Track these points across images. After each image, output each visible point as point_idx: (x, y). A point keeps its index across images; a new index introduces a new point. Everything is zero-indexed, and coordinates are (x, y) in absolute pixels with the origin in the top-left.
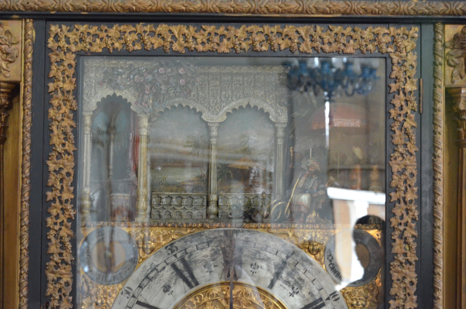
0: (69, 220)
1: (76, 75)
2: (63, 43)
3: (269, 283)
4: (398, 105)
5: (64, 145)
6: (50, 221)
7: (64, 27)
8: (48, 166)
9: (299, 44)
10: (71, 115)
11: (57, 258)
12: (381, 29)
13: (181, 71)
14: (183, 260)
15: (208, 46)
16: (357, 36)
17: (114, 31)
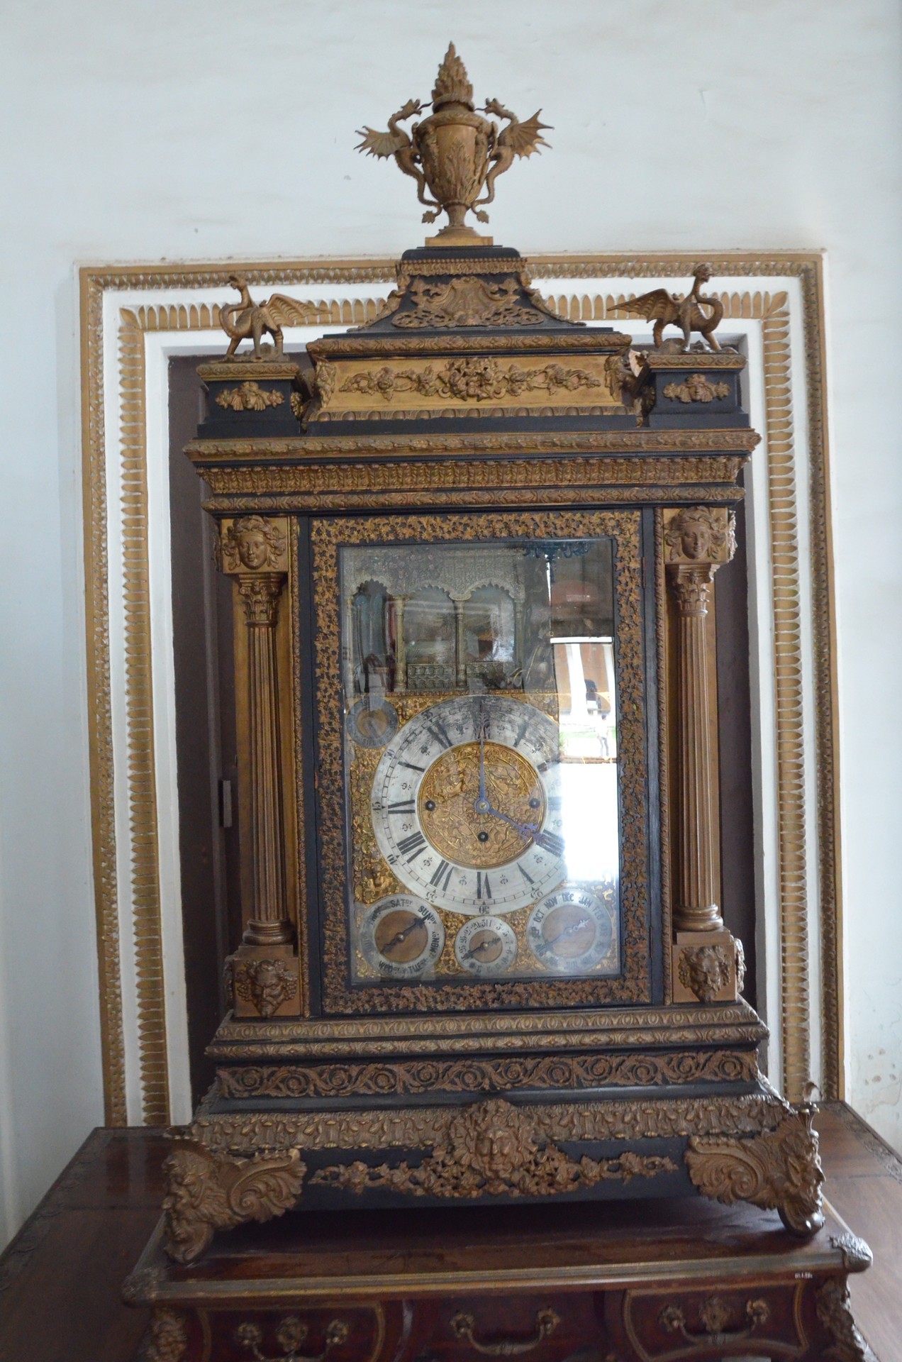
0: (337, 692)
1: (338, 564)
2: (324, 536)
3: (514, 742)
4: (624, 582)
5: (329, 627)
6: (319, 694)
7: (325, 522)
8: (315, 646)
9: (534, 530)
10: (334, 601)
11: (327, 727)
12: (607, 515)
13: (430, 557)
14: (437, 724)
15: (453, 535)
16: (585, 521)
17: (369, 524)
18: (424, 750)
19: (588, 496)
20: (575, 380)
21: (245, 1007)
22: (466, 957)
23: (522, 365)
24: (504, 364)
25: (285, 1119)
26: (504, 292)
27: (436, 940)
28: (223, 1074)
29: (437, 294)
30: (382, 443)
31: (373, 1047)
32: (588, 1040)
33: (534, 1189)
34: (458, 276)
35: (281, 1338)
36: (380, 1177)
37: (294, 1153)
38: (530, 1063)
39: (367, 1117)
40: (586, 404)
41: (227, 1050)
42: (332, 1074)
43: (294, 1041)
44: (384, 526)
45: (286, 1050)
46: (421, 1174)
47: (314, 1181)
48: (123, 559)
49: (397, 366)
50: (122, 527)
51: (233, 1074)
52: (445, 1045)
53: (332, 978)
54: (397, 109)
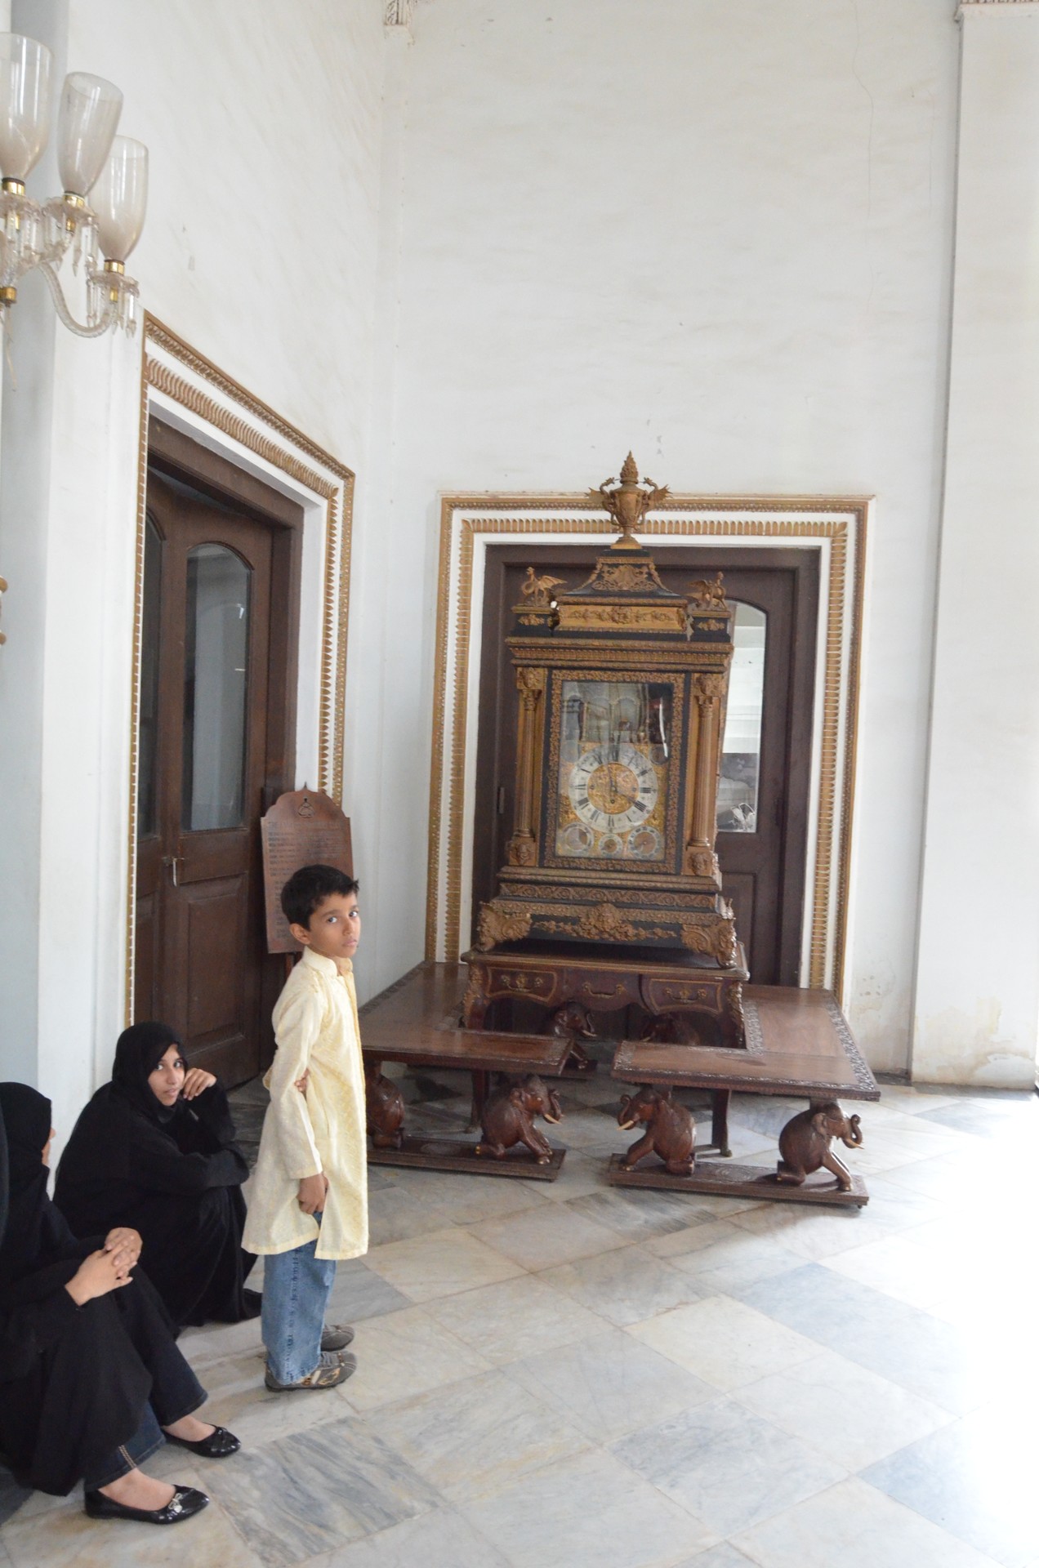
0: (558, 739)
1: (562, 689)
2: (557, 677)
3: (627, 764)
4: (676, 702)
5: (557, 713)
6: (551, 739)
7: (557, 671)
8: (551, 720)
9: (641, 679)
10: (560, 703)
11: (553, 752)
12: (671, 674)
13: (598, 687)
14: (597, 754)
15: (608, 679)
17: (575, 673)
18: (591, 765)
19: (662, 667)
20: (663, 617)
21: (513, 861)
22: (603, 849)
23: (642, 610)
24: (635, 609)
25: (526, 904)
26: (641, 573)
27: (590, 842)
28: (503, 885)
29: (613, 573)
30: (582, 642)
31: (562, 879)
32: (647, 884)
33: (619, 938)
34: (622, 565)
35: (518, 982)
36: (560, 927)
37: (528, 915)
38: (623, 892)
39: (557, 906)
40: (668, 628)
41: (506, 876)
42: (545, 890)
43: (531, 875)
44: (581, 674)
45: (528, 877)
46: (576, 927)
47: (535, 927)
48: (455, 660)
49: (591, 608)
50: (456, 642)
51: (507, 886)
52: (590, 881)
53: (548, 852)
54: (604, 481)
